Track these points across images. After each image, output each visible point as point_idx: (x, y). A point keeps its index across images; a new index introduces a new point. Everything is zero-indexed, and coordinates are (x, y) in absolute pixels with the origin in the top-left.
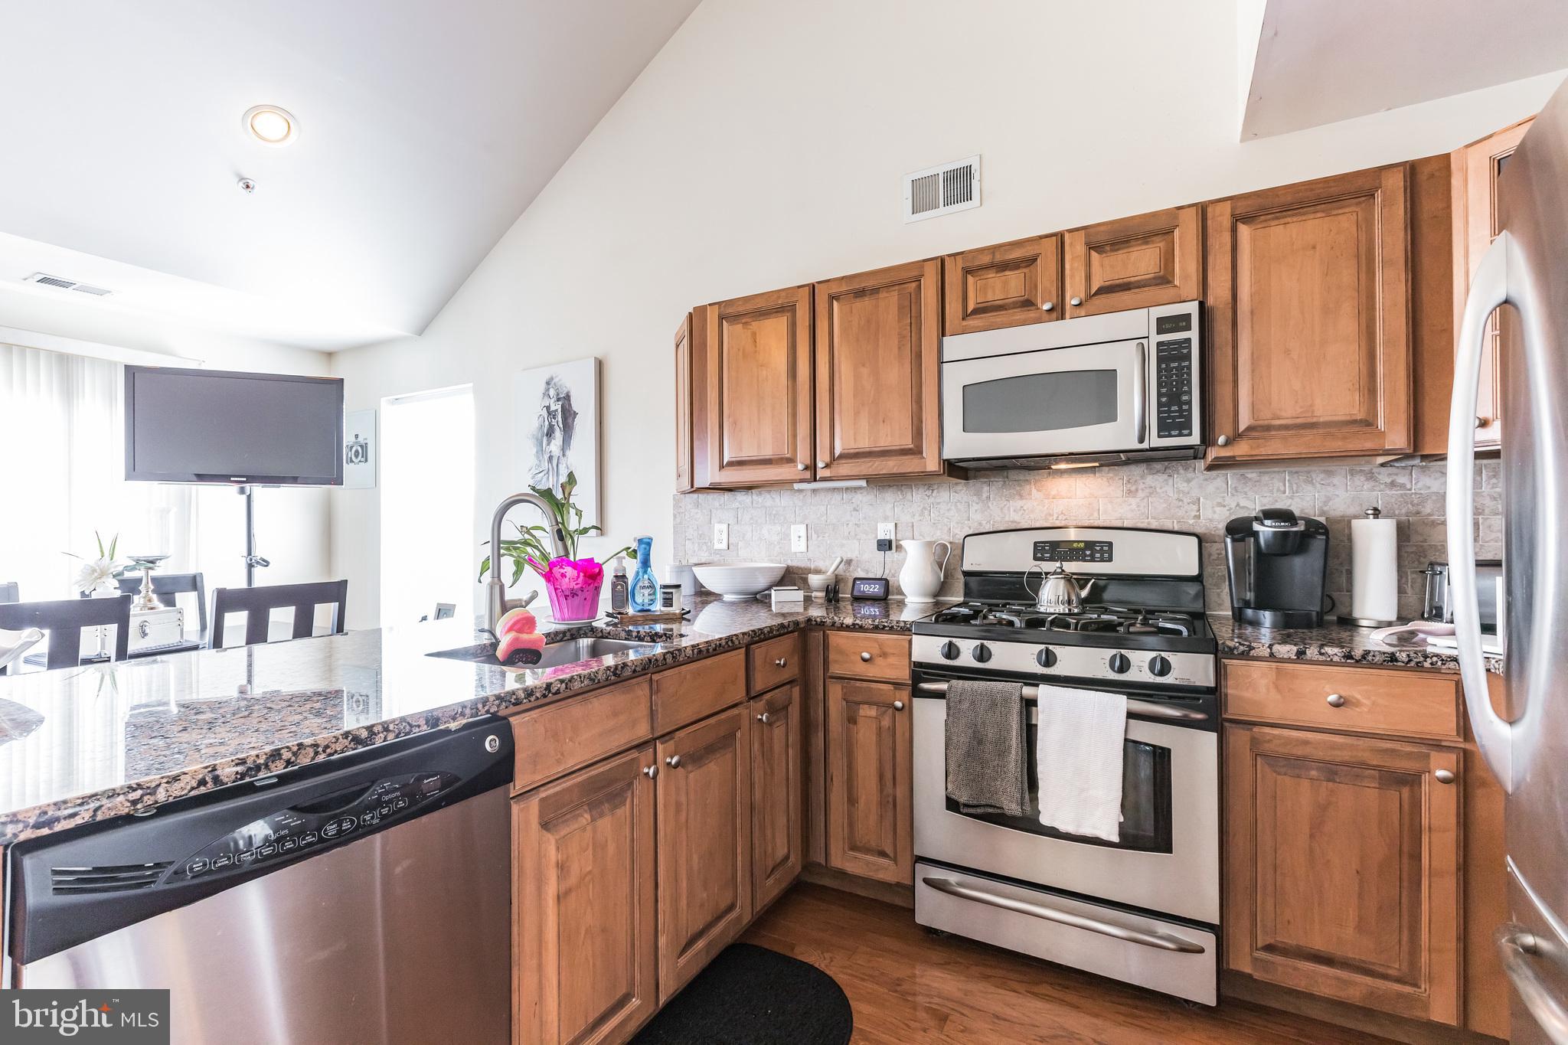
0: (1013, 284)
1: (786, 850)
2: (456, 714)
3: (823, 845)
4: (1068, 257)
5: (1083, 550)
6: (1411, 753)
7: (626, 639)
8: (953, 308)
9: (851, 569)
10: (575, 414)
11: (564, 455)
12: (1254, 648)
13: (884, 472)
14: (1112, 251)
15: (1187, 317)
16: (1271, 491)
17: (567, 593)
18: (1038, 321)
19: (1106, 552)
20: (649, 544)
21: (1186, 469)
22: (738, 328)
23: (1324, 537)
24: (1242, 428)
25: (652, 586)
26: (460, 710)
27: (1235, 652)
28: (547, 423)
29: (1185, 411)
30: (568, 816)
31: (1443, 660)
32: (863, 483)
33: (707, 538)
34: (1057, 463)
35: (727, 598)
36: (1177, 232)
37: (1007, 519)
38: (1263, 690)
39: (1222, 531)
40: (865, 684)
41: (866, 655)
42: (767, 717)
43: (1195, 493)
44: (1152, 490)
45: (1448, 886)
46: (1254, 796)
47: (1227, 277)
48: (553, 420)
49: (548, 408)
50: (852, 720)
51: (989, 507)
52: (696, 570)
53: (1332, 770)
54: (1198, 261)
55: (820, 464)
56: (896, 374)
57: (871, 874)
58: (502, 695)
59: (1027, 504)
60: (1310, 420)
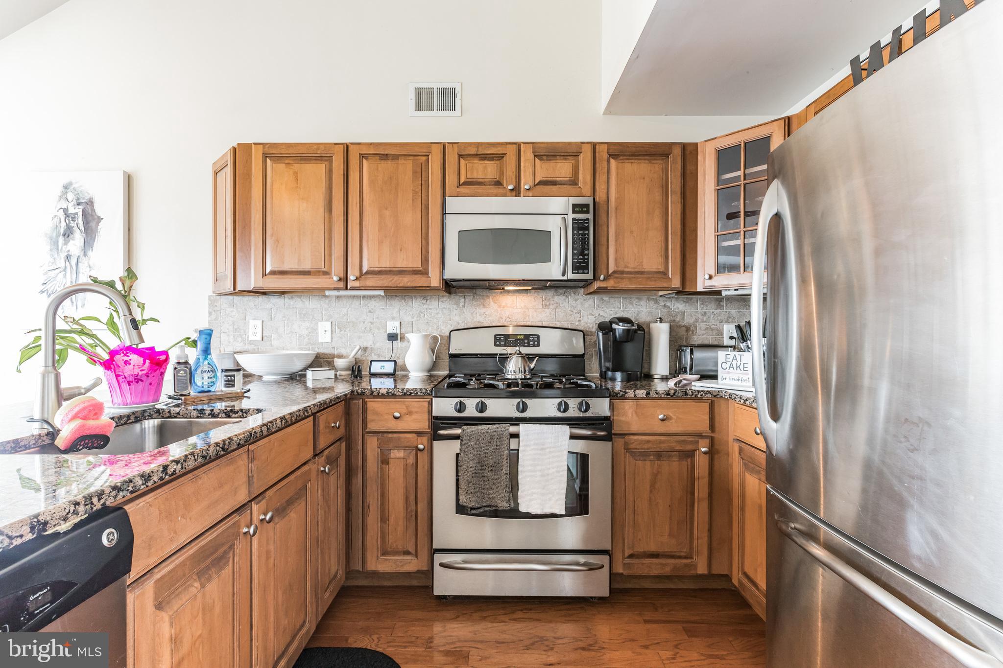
0: (487, 170)
1: (337, 568)
2: (68, 514)
3: (361, 556)
4: (522, 159)
5: (523, 340)
6: (692, 441)
7: (198, 417)
8: (451, 179)
9: (367, 354)
10: (100, 219)
11: (85, 255)
12: (627, 393)
13: (401, 285)
14: (547, 160)
15: (587, 206)
16: (614, 308)
17: (131, 379)
18: (504, 195)
19: (536, 341)
20: (210, 335)
21: (575, 294)
22: (281, 166)
23: (643, 332)
24: (611, 272)
25: (213, 370)
26: (72, 508)
27: (619, 396)
28: (63, 224)
29: (586, 259)
30: (180, 590)
31: (705, 393)
32: (382, 293)
33: (242, 331)
34: (507, 286)
35: (266, 378)
36: (581, 156)
37: (475, 320)
38: (630, 415)
39: (594, 328)
40: (395, 435)
41: (397, 414)
42: (329, 469)
43: (579, 307)
44: (558, 305)
45: (705, 505)
46: (625, 475)
47: (604, 186)
48: (72, 222)
49: (65, 211)
50: (385, 461)
51: (464, 312)
52: (237, 356)
53: (659, 455)
54: (591, 175)
55: (351, 278)
56: (410, 218)
57: (398, 569)
58: (119, 484)
59: (488, 311)
60: (641, 270)
